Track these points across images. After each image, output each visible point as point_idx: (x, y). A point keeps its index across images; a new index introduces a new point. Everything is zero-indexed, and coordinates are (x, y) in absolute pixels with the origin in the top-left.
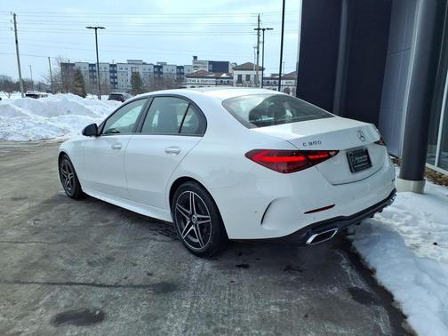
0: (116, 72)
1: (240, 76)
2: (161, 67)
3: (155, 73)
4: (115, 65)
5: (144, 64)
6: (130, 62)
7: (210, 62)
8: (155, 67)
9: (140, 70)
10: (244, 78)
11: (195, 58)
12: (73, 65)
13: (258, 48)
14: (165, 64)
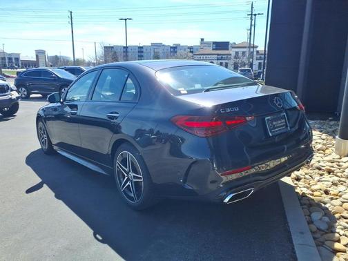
0: (142, 52)
1: (237, 53)
2: (176, 48)
3: (171, 52)
4: (142, 47)
5: (163, 46)
6: (153, 45)
7: (214, 43)
8: (171, 47)
9: (160, 50)
10: (240, 54)
11: (202, 39)
12: (112, 47)
13: (251, 30)
14: (179, 45)
